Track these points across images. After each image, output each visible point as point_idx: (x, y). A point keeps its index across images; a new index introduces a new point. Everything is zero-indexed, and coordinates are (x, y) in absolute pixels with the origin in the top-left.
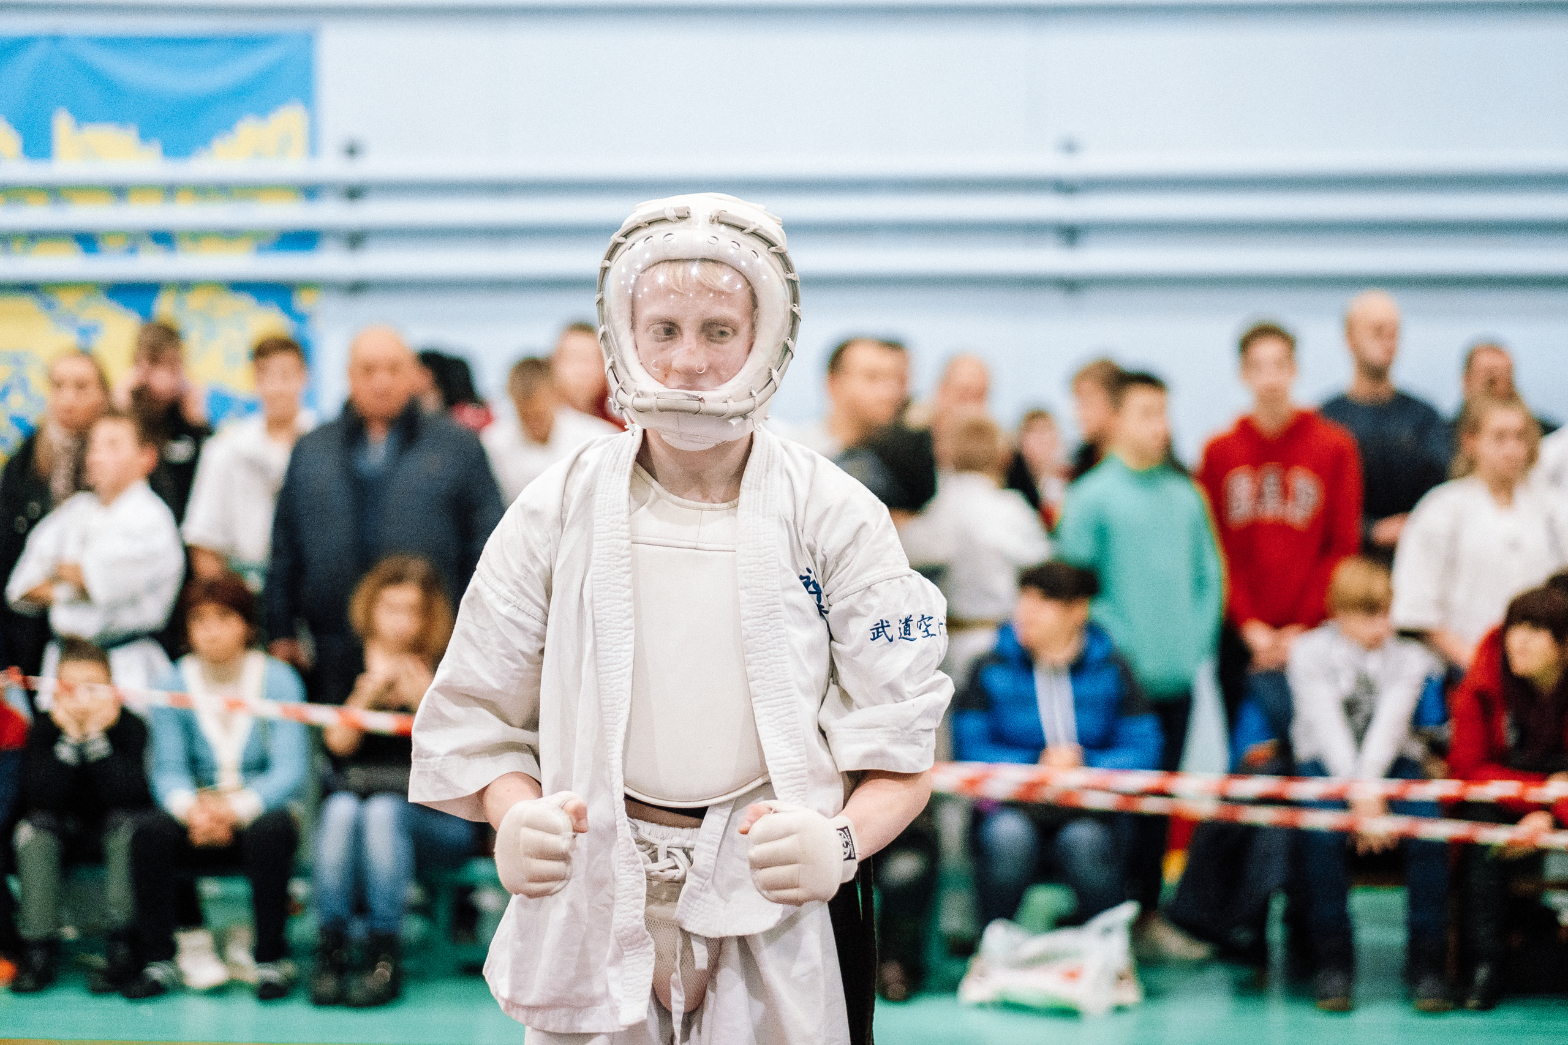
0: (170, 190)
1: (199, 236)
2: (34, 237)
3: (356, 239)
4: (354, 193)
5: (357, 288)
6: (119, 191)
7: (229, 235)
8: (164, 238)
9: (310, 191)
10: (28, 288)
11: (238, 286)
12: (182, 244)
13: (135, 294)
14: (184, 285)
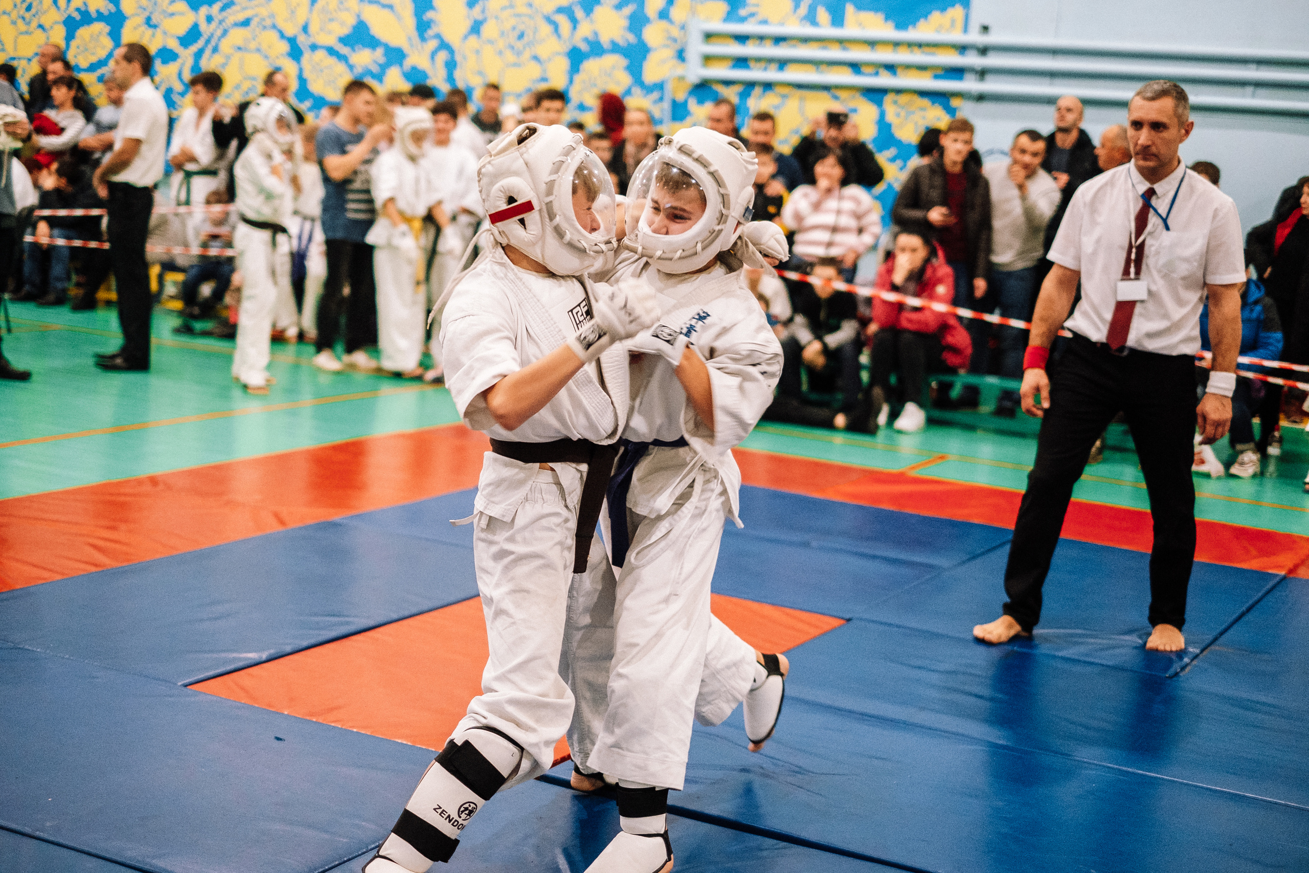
0: (896, 44)
1: (908, 67)
3: (982, 73)
4: (984, 51)
5: (981, 98)
6: (872, 44)
7: (922, 68)
8: (891, 68)
9: (962, 48)
10: (826, 88)
11: (923, 93)
12: (899, 71)
13: (875, 94)
14: (899, 91)
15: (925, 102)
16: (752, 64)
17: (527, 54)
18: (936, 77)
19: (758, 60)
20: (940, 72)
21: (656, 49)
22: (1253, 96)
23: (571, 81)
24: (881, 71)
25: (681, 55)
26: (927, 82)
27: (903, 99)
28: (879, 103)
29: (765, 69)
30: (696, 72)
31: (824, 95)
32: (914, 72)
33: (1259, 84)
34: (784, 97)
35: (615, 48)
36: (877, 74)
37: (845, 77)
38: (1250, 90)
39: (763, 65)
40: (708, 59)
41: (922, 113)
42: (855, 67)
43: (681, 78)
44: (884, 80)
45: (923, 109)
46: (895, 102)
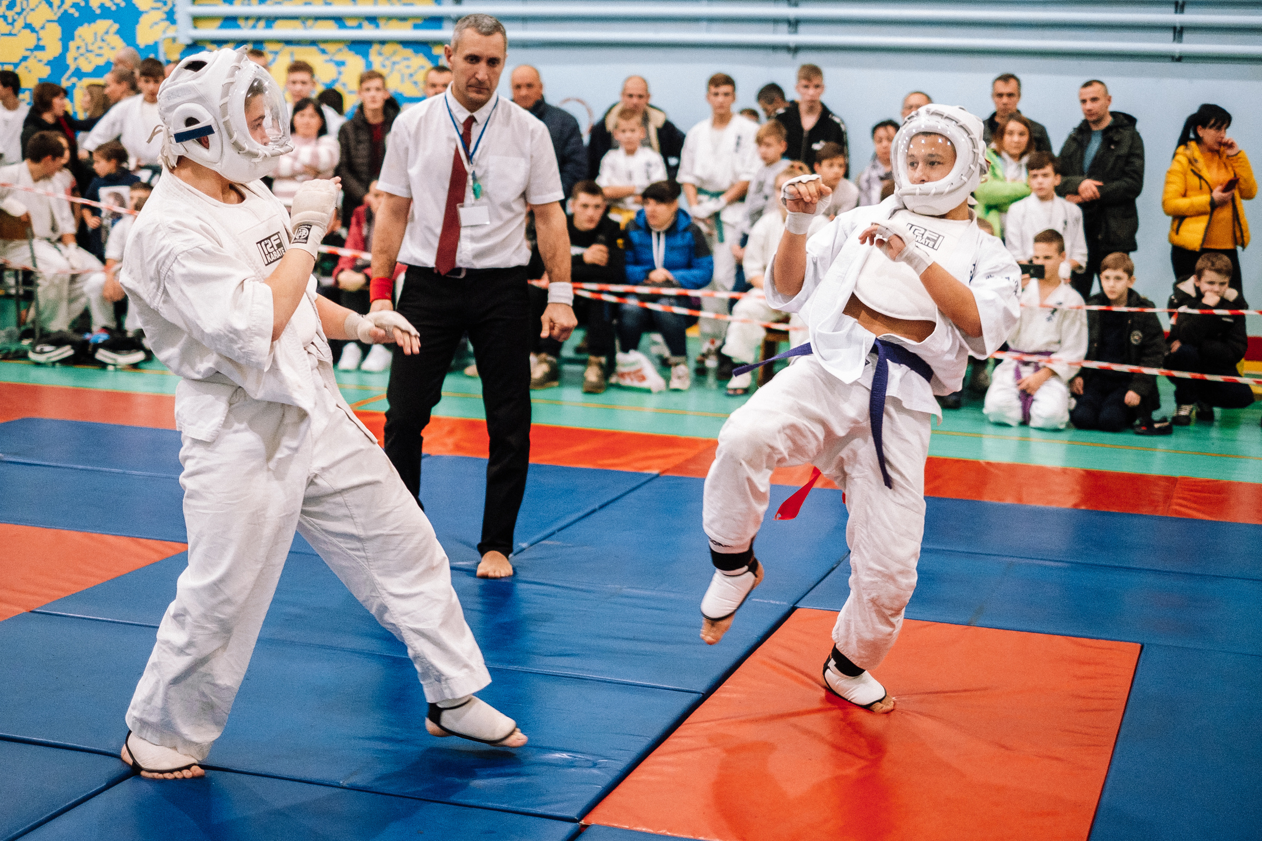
1: (390, 18)
2: (318, 18)
4: (459, 1)
7: (403, 19)
8: (373, 20)
9: (438, 0)
10: (313, 42)
11: (406, 43)
12: (382, 23)
13: (361, 46)
14: (383, 42)
15: (408, 52)
16: (241, 23)
17: (20, 23)
18: (416, 27)
19: (247, 18)
20: (419, 22)
21: (146, 12)
22: (708, 31)
23: (66, 48)
24: (365, 24)
25: (171, 17)
26: (407, 32)
27: (387, 49)
28: (365, 55)
29: (254, 27)
30: (186, 33)
31: (313, 49)
32: (394, 23)
33: (712, 20)
34: (276, 53)
35: (106, 13)
36: (360, 27)
37: (329, 31)
38: (704, 25)
39: (251, 23)
40: (196, 19)
41: (406, 63)
42: (339, 20)
43: (174, 40)
44: (368, 32)
45: (407, 59)
46: (380, 54)
